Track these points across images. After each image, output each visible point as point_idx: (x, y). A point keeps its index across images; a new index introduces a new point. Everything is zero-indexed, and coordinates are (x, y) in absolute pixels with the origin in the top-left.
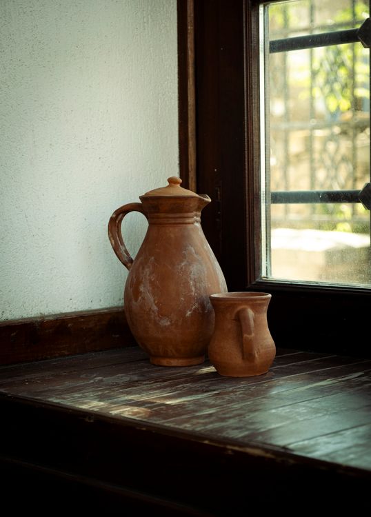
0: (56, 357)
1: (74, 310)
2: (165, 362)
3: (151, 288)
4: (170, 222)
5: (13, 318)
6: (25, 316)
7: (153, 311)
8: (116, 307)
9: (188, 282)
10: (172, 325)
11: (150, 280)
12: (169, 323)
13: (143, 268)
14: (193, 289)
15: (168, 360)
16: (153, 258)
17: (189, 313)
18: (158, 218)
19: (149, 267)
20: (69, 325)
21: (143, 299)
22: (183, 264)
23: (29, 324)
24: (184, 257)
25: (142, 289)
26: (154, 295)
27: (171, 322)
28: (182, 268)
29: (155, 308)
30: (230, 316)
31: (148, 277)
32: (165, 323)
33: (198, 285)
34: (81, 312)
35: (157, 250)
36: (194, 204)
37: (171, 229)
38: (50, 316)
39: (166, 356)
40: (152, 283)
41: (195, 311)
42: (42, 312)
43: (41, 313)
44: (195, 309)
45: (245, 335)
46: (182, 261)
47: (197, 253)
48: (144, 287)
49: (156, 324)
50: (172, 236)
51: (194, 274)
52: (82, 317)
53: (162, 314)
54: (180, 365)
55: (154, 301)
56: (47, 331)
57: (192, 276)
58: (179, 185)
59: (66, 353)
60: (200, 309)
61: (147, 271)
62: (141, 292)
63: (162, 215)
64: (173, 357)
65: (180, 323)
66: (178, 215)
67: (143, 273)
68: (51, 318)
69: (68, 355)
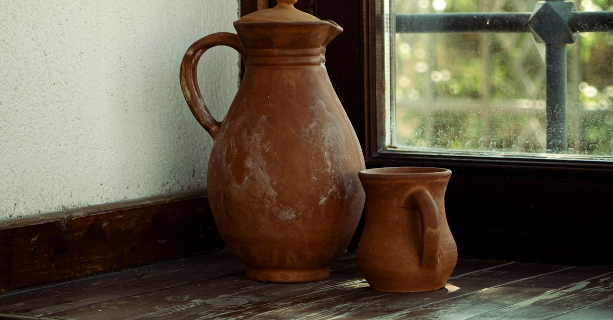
0: (86, 275)
1: (105, 202)
2: (278, 276)
3: (265, 163)
4: (289, 62)
5: (28, 213)
6: (44, 210)
7: (269, 198)
8: (161, 196)
9: (322, 154)
10: (297, 218)
11: (263, 151)
12: (293, 216)
13: (249, 133)
14: (329, 163)
15: (283, 273)
16: (264, 117)
17: (323, 200)
18: (269, 56)
19: (259, 131)
20: (105, 224)
21: (253, 179)
22: (312, 126)
23: (54, 223)
24: (312, 115)
25: (249, 164)
26: (270, 173)
27: (297, 214)
28: (311, 132)
29: (272, 193)
30: (398, 203)
31: (258, 146)
32: (288, 215)
33: (335, 156)
34: (117, 204)
35: (271, 105)
36: (322, 35)
37: (290, 73)
38: (78, 210)
39: (282, 266)
40: (265, 154)
41: (331, 196)
42: (65, 205)
43: (63, 207)
44: (333, 193)
45: (428, 230)
46: (311, 122)
47: (329, 109)
48: (254, 161)
49: (272, 217)
50: (293, 83)
51: (328, 141)
52: (120, 211)
53: (283, 202)
54: (301, 279)
55: (272, 182)
56: (76, 234)
57: (326, 143)
58: (292, 6)
59: (100, 269)
60: (338, 193)
61: (257, 137)
62: (248, 169)
63: (276, 51)
64: (292, 268)
65: (310, 216)
66: (300, 52)
67: (249, 140)
68: (81, 214)
69: (104, 272)
